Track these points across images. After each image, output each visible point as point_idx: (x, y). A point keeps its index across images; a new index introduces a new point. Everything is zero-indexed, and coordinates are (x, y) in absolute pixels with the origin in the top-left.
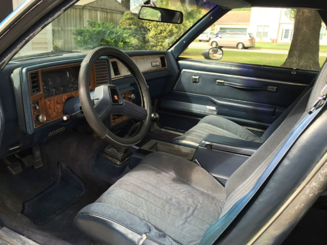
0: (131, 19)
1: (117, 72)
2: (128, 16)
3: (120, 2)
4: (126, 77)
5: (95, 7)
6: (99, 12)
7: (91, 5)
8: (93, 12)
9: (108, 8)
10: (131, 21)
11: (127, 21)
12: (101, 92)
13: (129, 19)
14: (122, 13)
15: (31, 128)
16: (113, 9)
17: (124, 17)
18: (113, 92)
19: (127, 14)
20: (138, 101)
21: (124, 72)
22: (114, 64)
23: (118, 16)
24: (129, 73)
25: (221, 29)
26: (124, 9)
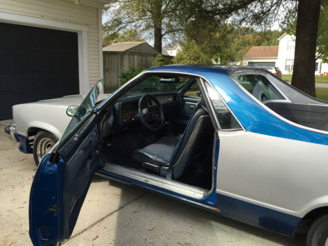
0: (162, 60)
1: (151, 104)
2: (160, 58)
3: (153, 47)
4: (155, 106)
5: (133, 53)
6: (136, 57)
7: (129, 51)
8: (132, 56)
9: (143, 52)
10: (162, 62)
11: (159, 63)
12: (145, 111)
13: (160, 61)
14: (155, 56)
15: (121, 124)
16: (148, 52)
17: (156, 59)
18: (149, 110)
19: (159, 57)
20: (160, 114)
21: (154, 104)
22: (150, 101)
23: (152, 58)
24: (156, 105)
25: (249, 63)
26: (156, 52)
